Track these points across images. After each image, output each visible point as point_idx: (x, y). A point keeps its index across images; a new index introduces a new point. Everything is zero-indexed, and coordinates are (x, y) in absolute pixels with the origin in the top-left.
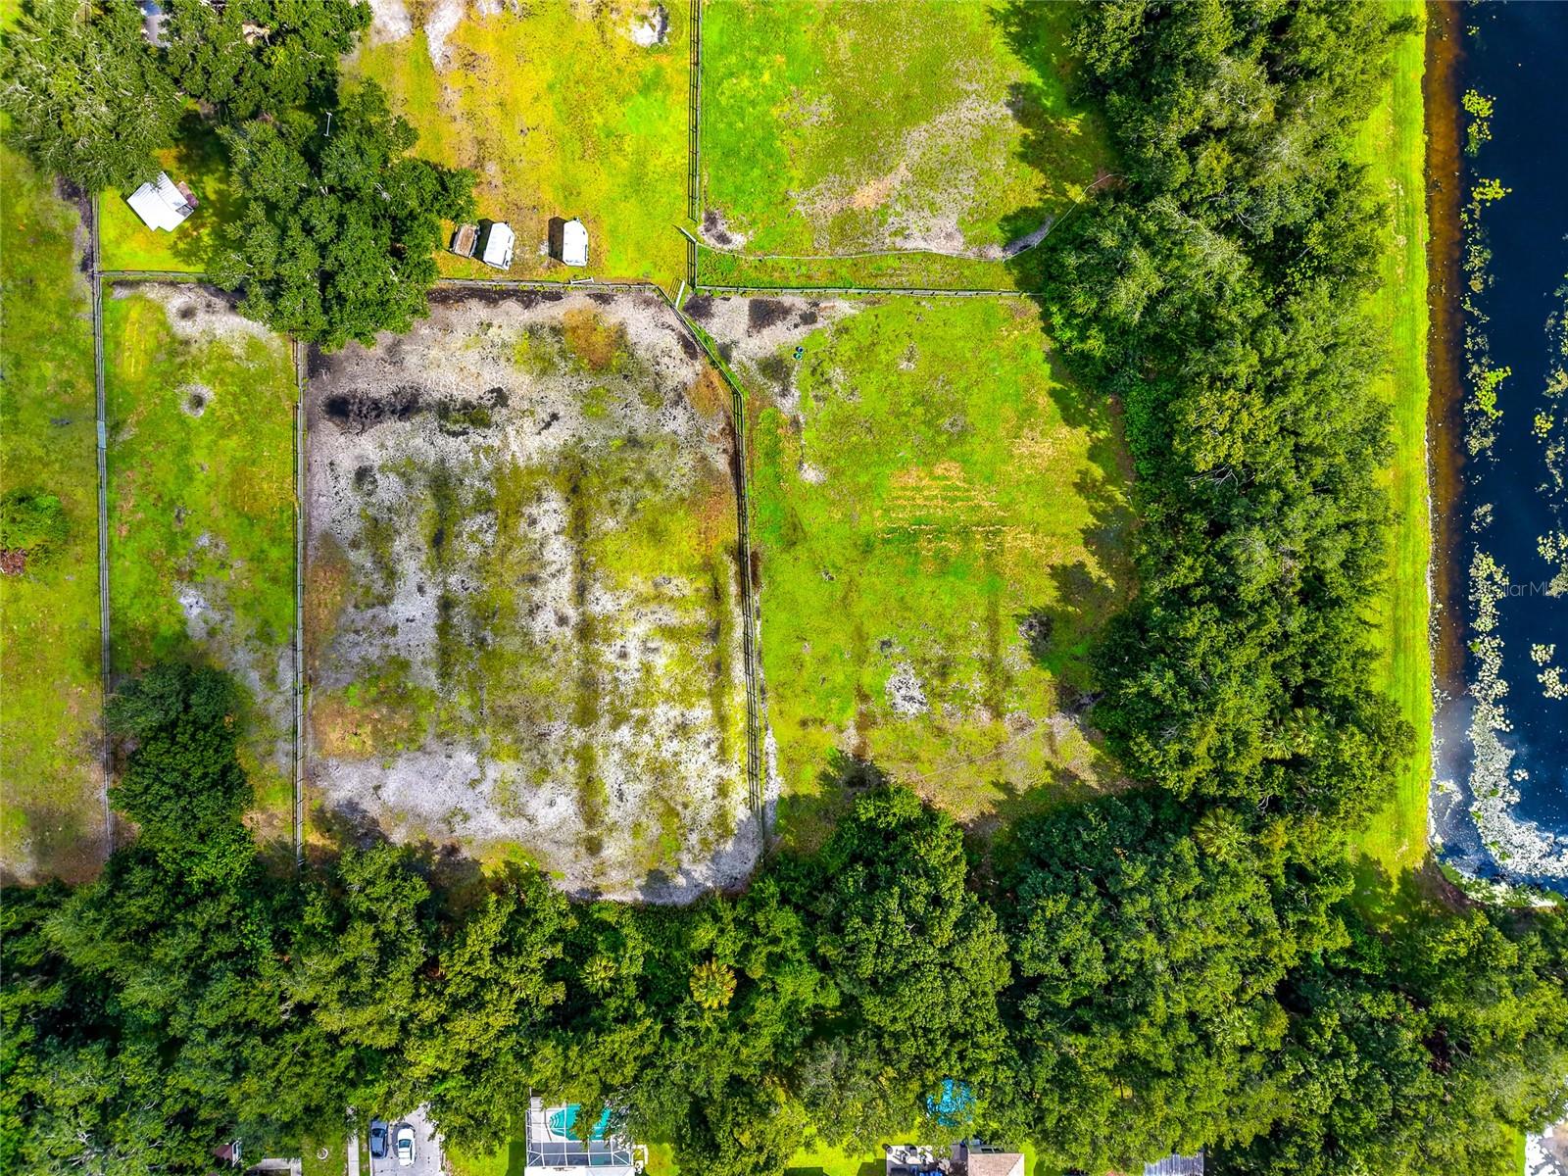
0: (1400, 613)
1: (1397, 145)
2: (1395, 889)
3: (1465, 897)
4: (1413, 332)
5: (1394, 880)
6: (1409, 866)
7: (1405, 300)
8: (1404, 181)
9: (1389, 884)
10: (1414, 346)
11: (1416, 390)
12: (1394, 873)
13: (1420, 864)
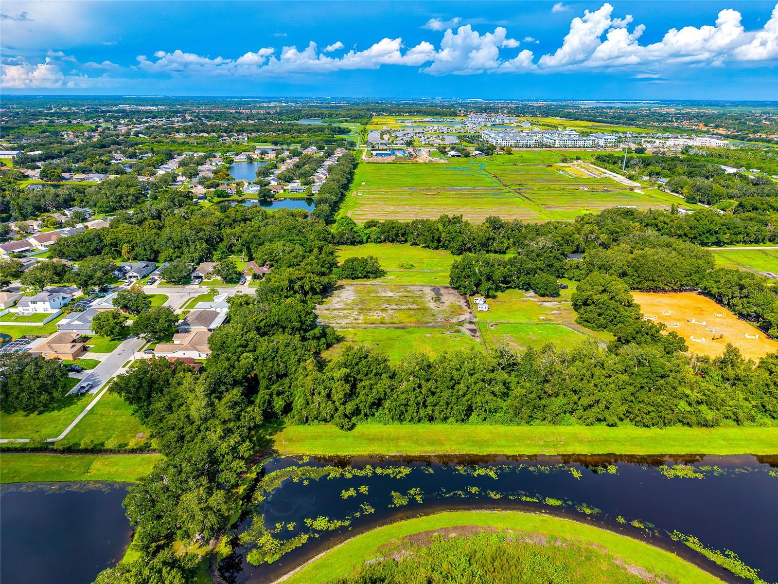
0: (385, 441)
1: (581, 441)
2: (268, 437)
3: (255, 464)
4: (504, 446)
5: (272, 437)
6: (276, 444)
7: (517, 443)
8: (565, 445)
9: (271, 434)
10: (499, 446)
11: (480, 447)
12: (274, 437)
13: (275, 448)
